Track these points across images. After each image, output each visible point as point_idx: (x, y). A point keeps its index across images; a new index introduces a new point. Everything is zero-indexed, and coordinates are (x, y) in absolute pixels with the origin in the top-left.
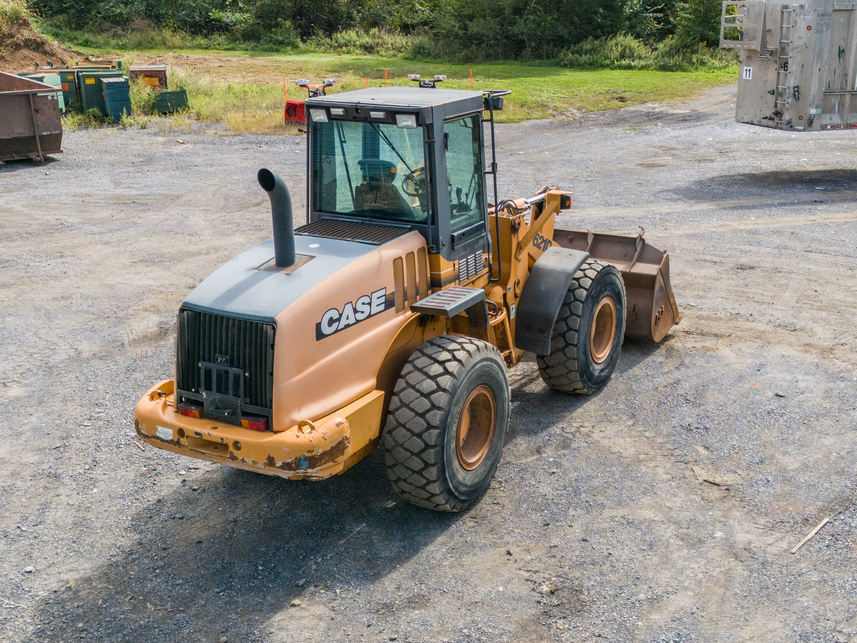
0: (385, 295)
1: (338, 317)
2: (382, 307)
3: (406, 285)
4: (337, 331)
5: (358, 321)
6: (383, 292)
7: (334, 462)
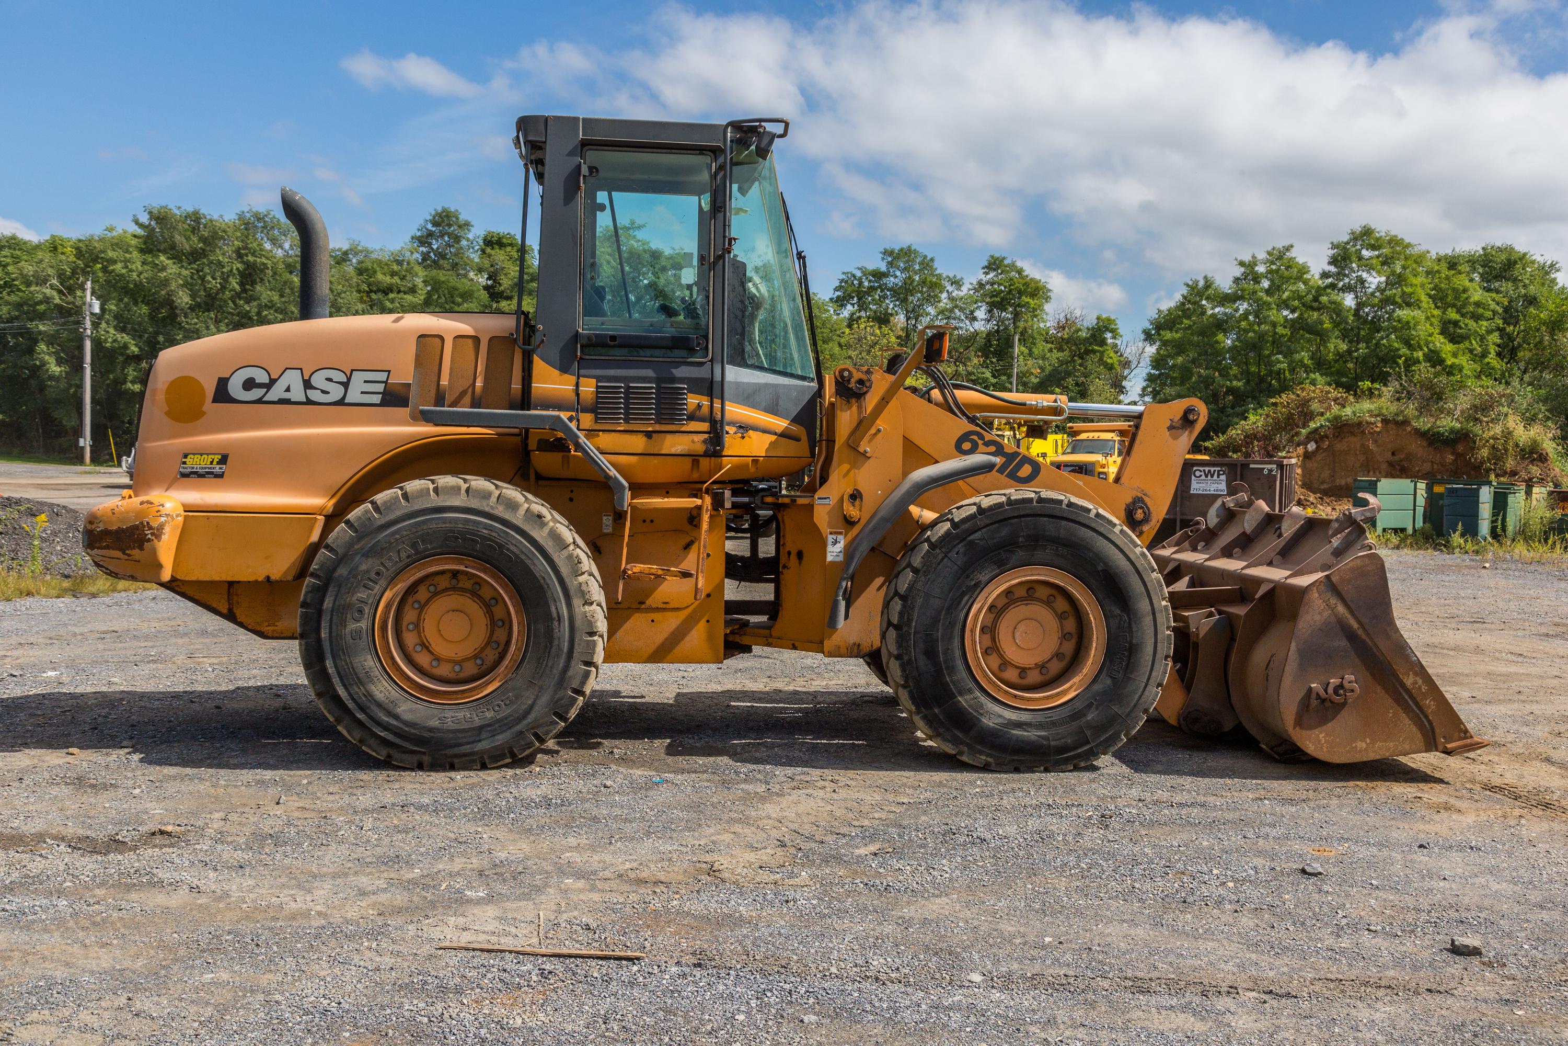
0: (386, 382)
1: (267, 381)
2: (377, 399)
3: (444, 382)
4: (259, 401)
5: (309, 402)
6: (383, 376)
7: (124, 553)
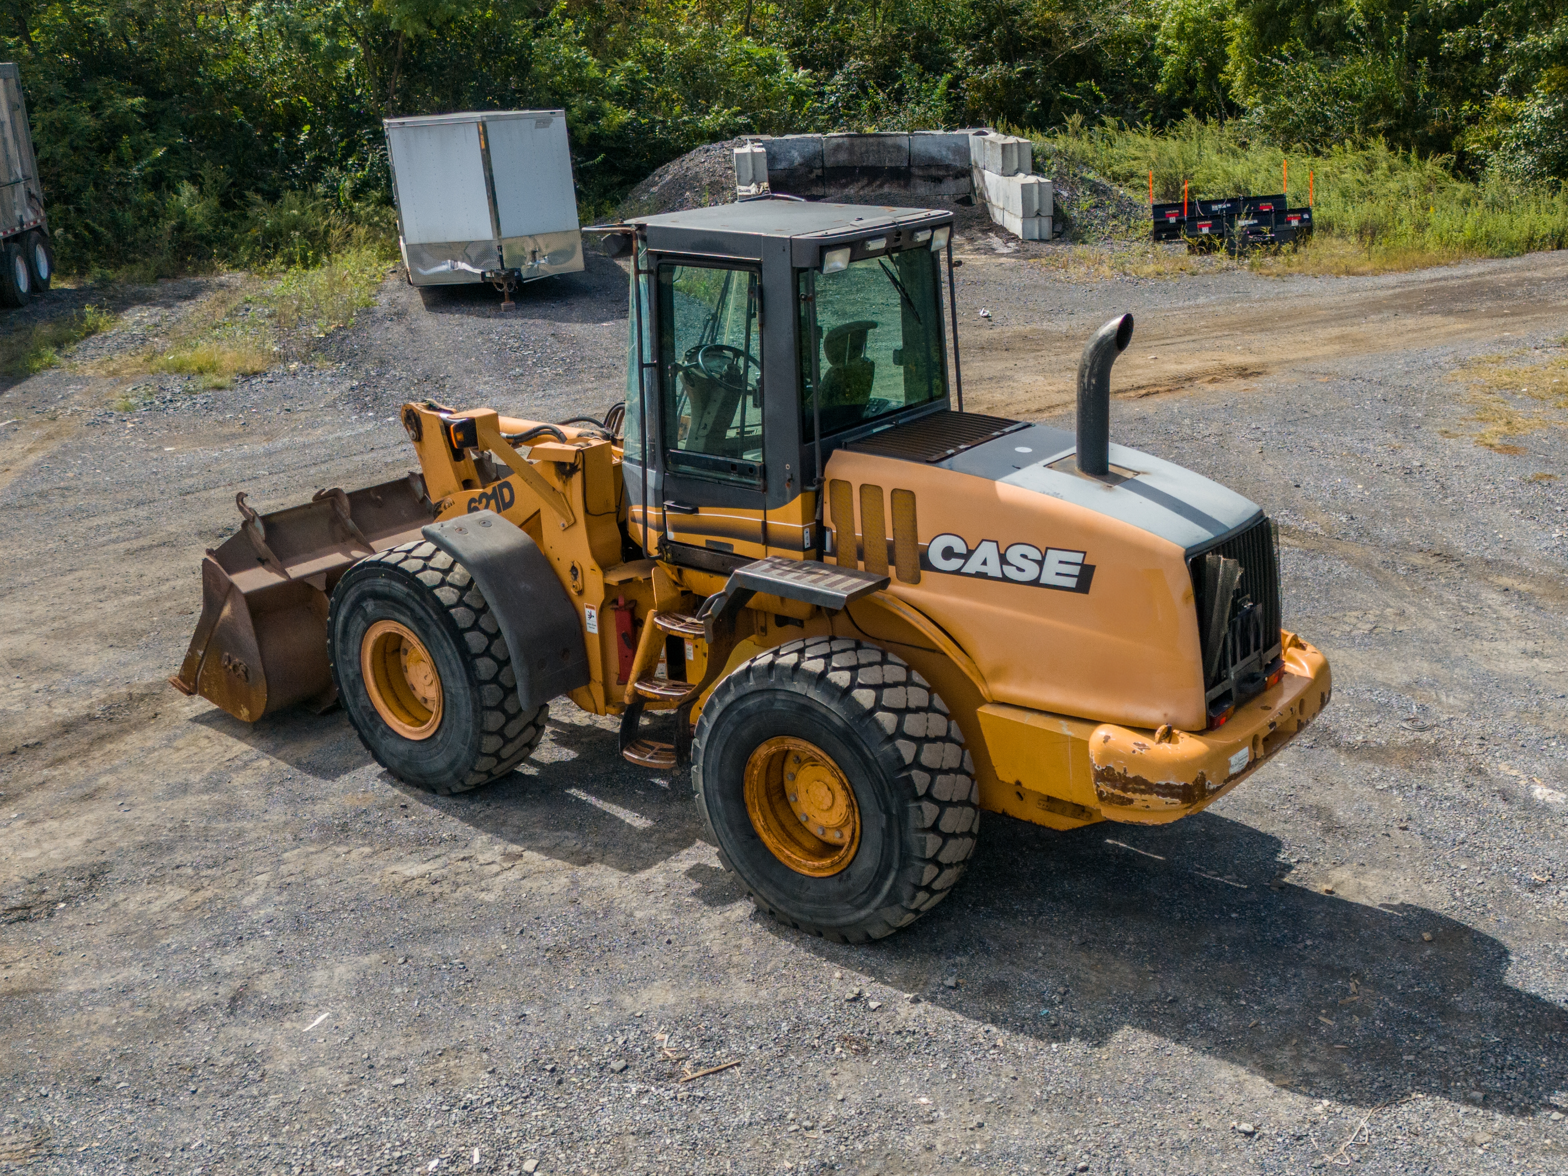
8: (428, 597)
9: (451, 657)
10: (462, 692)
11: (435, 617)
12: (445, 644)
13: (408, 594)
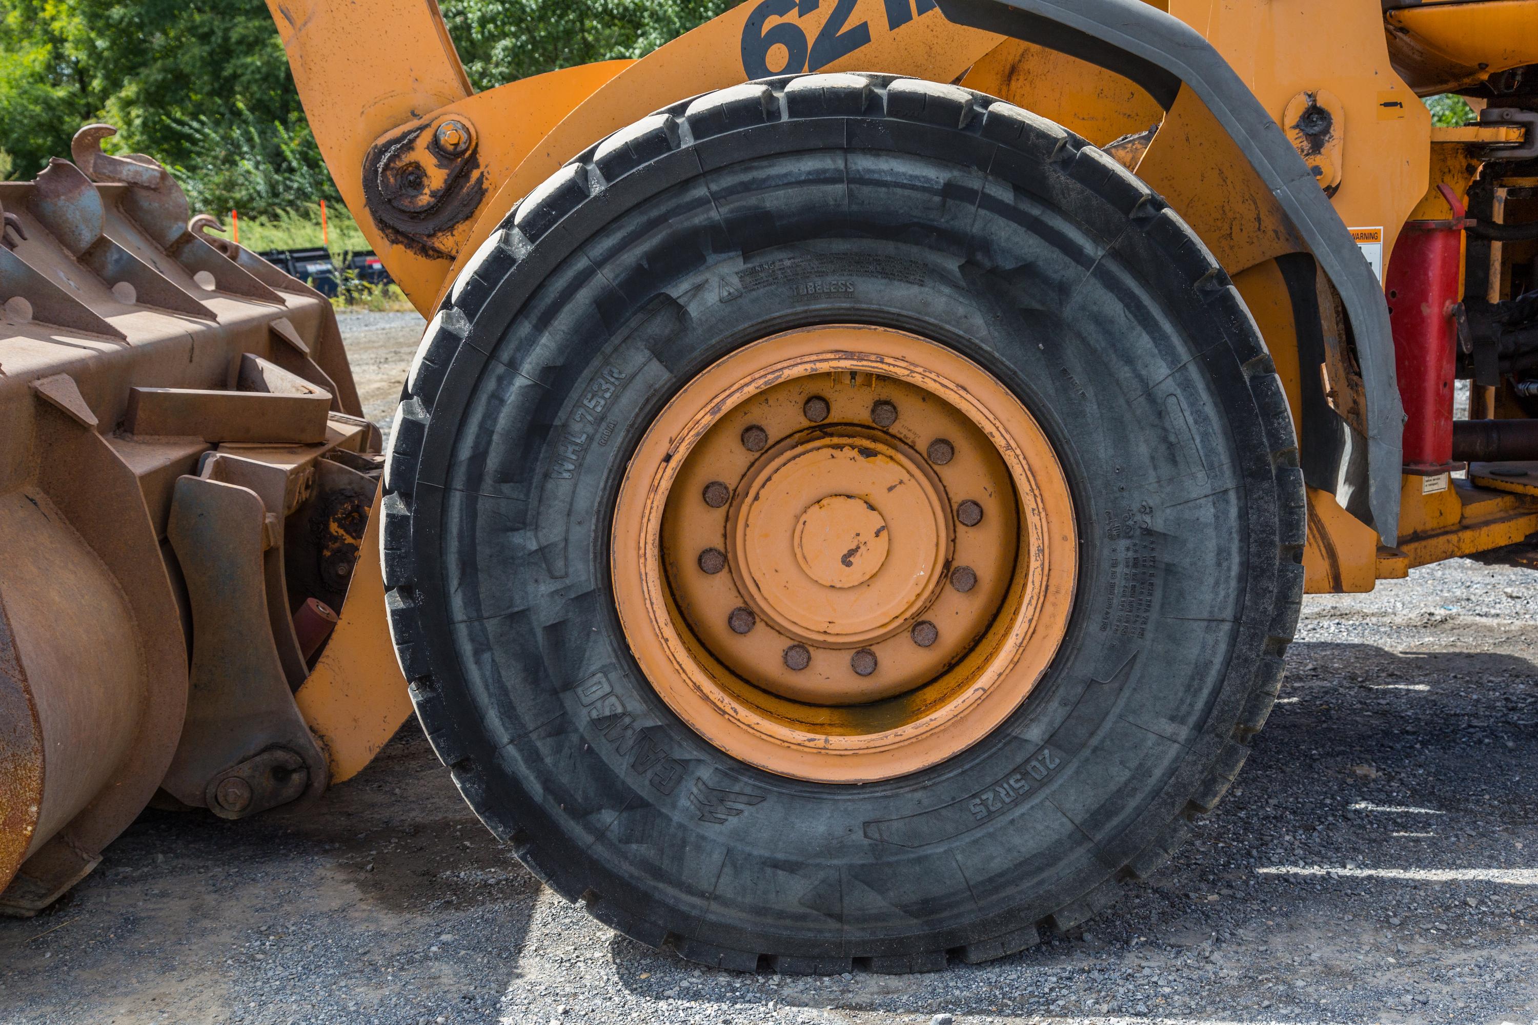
8: (1058, 178)
9: (1170, 385)
10: (1207, 513)
11: (1089, 248)
12: (1143, 342)
13: (950, 191)
